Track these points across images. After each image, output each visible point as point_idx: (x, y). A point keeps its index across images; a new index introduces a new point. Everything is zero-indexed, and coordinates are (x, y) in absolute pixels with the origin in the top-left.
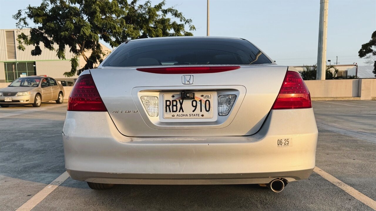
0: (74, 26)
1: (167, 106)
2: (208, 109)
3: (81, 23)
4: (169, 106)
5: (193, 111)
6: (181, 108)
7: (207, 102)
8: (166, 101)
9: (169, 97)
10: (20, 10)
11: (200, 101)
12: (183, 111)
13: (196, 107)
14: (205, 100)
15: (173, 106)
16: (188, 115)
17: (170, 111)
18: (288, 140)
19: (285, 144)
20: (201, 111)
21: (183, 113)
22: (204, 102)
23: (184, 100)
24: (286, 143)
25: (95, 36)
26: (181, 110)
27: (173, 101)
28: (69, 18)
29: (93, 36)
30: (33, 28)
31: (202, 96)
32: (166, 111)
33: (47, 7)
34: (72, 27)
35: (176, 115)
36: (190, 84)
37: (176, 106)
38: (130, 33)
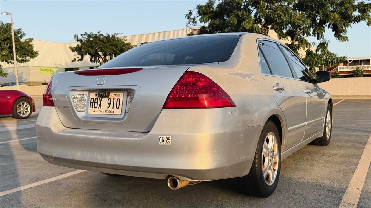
0: (237, 20)
1: (91, 103)
2: (118, 107)
3: (244, 16)
4: (92, 103)
5: (108, 108)
6: (100, 105)
7: (118, 100)
8: (92, 98)
9: (93, 95)
10: (191, 10)
11: (113, 99)
12: (101, 108)
13: (110, 104)
14: (117, 99)
15: (95, 103)
16: (104, 111)
17: (92, 108)
18: (169, 139)
19: (166, 142)
20: (113, 108)
21: (101, 110)
22: (116, 100)
23: (103, 98)
24: (168, 141)
25: (256, 29)
26: (100, 106)
27: (96, 99)
28: (233, 12)
29: (254, 29)
30: (203, 26)
31: (115, 95)
32: (90, 108)
33: (214, 4)
34: (235, 22)
35: (96, 111)
36: (101, 84)
37: (97, 103)
38: (297, 21)
